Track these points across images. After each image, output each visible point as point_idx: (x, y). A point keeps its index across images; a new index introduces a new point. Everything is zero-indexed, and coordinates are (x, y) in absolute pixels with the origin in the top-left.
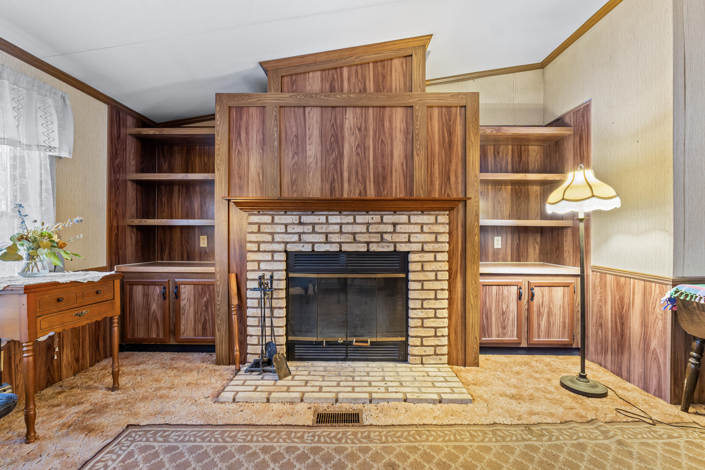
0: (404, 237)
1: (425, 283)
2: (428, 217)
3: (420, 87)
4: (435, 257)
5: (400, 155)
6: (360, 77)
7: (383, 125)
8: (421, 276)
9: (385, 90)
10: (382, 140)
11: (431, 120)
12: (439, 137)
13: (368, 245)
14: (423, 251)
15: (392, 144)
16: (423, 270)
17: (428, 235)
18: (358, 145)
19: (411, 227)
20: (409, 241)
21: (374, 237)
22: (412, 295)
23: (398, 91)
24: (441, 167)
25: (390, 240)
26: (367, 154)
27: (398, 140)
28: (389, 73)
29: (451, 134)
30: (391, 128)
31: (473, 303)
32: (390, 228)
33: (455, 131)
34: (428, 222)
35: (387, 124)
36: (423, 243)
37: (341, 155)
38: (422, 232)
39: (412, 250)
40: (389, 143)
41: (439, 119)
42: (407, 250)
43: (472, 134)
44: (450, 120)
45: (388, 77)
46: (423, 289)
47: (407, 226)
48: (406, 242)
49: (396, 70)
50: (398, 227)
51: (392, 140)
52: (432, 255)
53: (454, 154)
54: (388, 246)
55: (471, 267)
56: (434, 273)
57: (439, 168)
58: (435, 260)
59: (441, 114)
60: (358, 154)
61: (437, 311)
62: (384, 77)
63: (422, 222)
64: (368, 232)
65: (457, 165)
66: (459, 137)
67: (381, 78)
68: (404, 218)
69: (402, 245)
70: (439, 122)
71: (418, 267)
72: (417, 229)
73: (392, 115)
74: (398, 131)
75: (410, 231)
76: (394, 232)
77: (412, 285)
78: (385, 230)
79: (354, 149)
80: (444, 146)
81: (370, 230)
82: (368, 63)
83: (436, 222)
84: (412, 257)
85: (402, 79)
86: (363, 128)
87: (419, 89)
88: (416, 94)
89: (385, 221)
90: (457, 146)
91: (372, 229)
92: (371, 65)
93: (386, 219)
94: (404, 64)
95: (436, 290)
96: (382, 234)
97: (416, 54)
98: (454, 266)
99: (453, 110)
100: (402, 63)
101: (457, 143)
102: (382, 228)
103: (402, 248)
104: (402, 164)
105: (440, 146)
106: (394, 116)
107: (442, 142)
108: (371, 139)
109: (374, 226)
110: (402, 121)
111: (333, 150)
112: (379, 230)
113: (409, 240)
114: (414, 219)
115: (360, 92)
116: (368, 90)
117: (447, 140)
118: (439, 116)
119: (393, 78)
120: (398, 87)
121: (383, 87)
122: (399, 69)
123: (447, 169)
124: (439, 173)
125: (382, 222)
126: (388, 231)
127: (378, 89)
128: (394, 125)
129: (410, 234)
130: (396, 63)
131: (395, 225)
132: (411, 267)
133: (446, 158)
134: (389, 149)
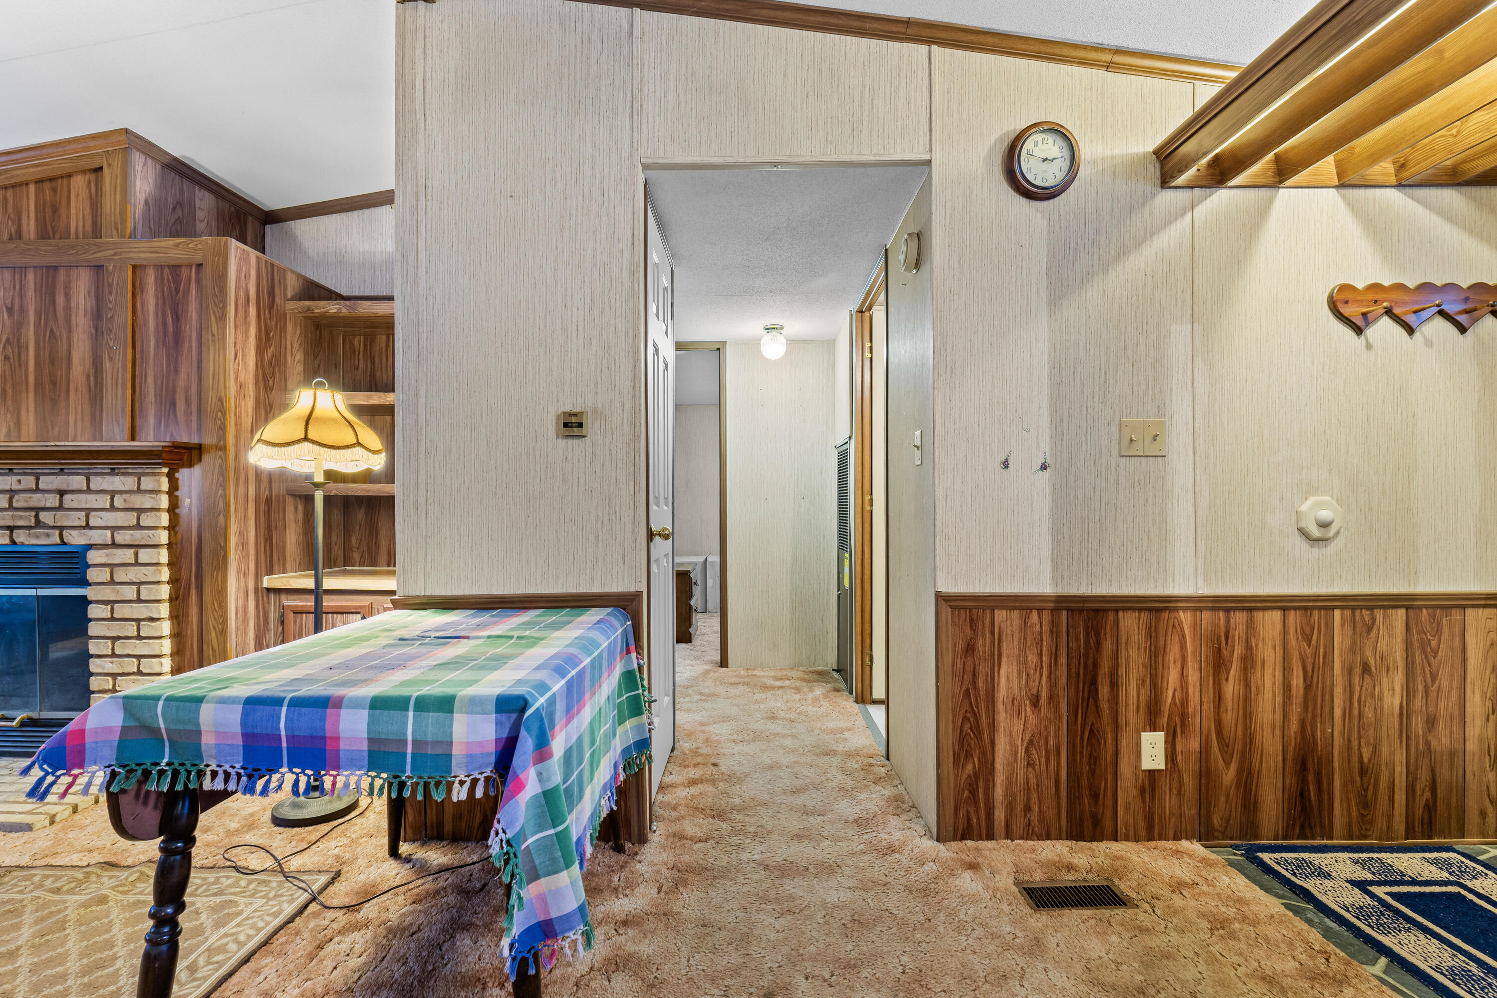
0: (77, 519)
1: (116, 606)
2: (122, 478)
3: (117, 229)
4: (136, 555)
5: (84, 360)
6: (10, 210)
7: (53, 302)
8: (108, 593)
9: (57, 236)
10: (52, 331)
11: (142, 291)
12: (157, 324)
13: (12, 532)
14: (114, 545)
15: (69, 339)
16: (112, 582)
17: (122, 514)
18: (8, 340)
19: (91, 497)
20: (87, 526)
21: (21, 517)
22: (94, 629)
23: (81, 235)
24: (159, 382)
25: (51, 523)
26: (23, 358)
27: (80, 330)
28: (64, 203)
29: (178, 319)
30: (68, 308)
31: (216, 647)
32: (52, 501)
33: (187, 311)
34: (123, 489)
35: (60, 300)
36: (114, 529)
38: (113, 508)
39: (92, 542)
40: (65, 336)
41: (156, 290)
42: (83, 543)
43: (213, 318)
44: (177, 291)
45: (63, 210)
46: (112, 619)
47: (82, 496)
48: (84, 528)
49: (77, 196)
50: (67, 497)
51: (70, 331)
52: (131, 551)
53: (184, 358)
54: (48, 535)
55: (212, 575)
56: (135, 587)
57: (155, 384)
58: (137, 563)
59: (160, 280)
60: (6, 359)
61: (143, 660)
62: (55, 209)
63: (111, 488)
64: (11, 507)
65: (189, 378)
66: (194, 323)
67: (49, 211)
68: (78, 482)
69: (74, 532)
70: (156, 295)
71: (103, 575)
72: (104, 501)
73: (70, 282)
74: (82, 312)
75: (88, 506)
76: (61, 507)
77: (94, 611)
78: (42, 505)
80: (164, 344)
81: (15, 505)
82: (27, 184)
83: (139, 490)
84: (93, 557)
85: (88, 212)
86: (16, 308)
87: (115, 232)
88: (108, 243)
89: (41, 486)
90: (190, 341)
91: (19, 501)
92: (32, 188)
93: (46, 482)
94: (93, 186)
95: (138, 621)
96: (37, 510)
97: (109, 165)
98: (184, 574)
99: (184, 272)
100: (89, 183)
101: (190, 336)
102: (37, 500)
103: (76, 539)
104: (88, 376)
105: (157, 342)
106: (73, 284)
107: (161, 334)
108: (32, 328)
109: (22, 496)
110: (89, 293)
112: (32, 504)
113: (87, 524)
114: (97, 483)
115: (11, 238)
116: (25, 235)
117: (171, 329)
118: (156, 283)
119: (73, 211)
120: (80, 229)
121: (53, 228)
122: (84, 194)
123: (171, 385)
124: (155, 395)
125: (37, 490)
126: (48, 505)
127: (44, 234)
128: (73, 303)
129: (88, 511)
130: (79, 182)
131: (62, 493)
132: (93, 575)
133: (168, 365)
134: (65, 347)
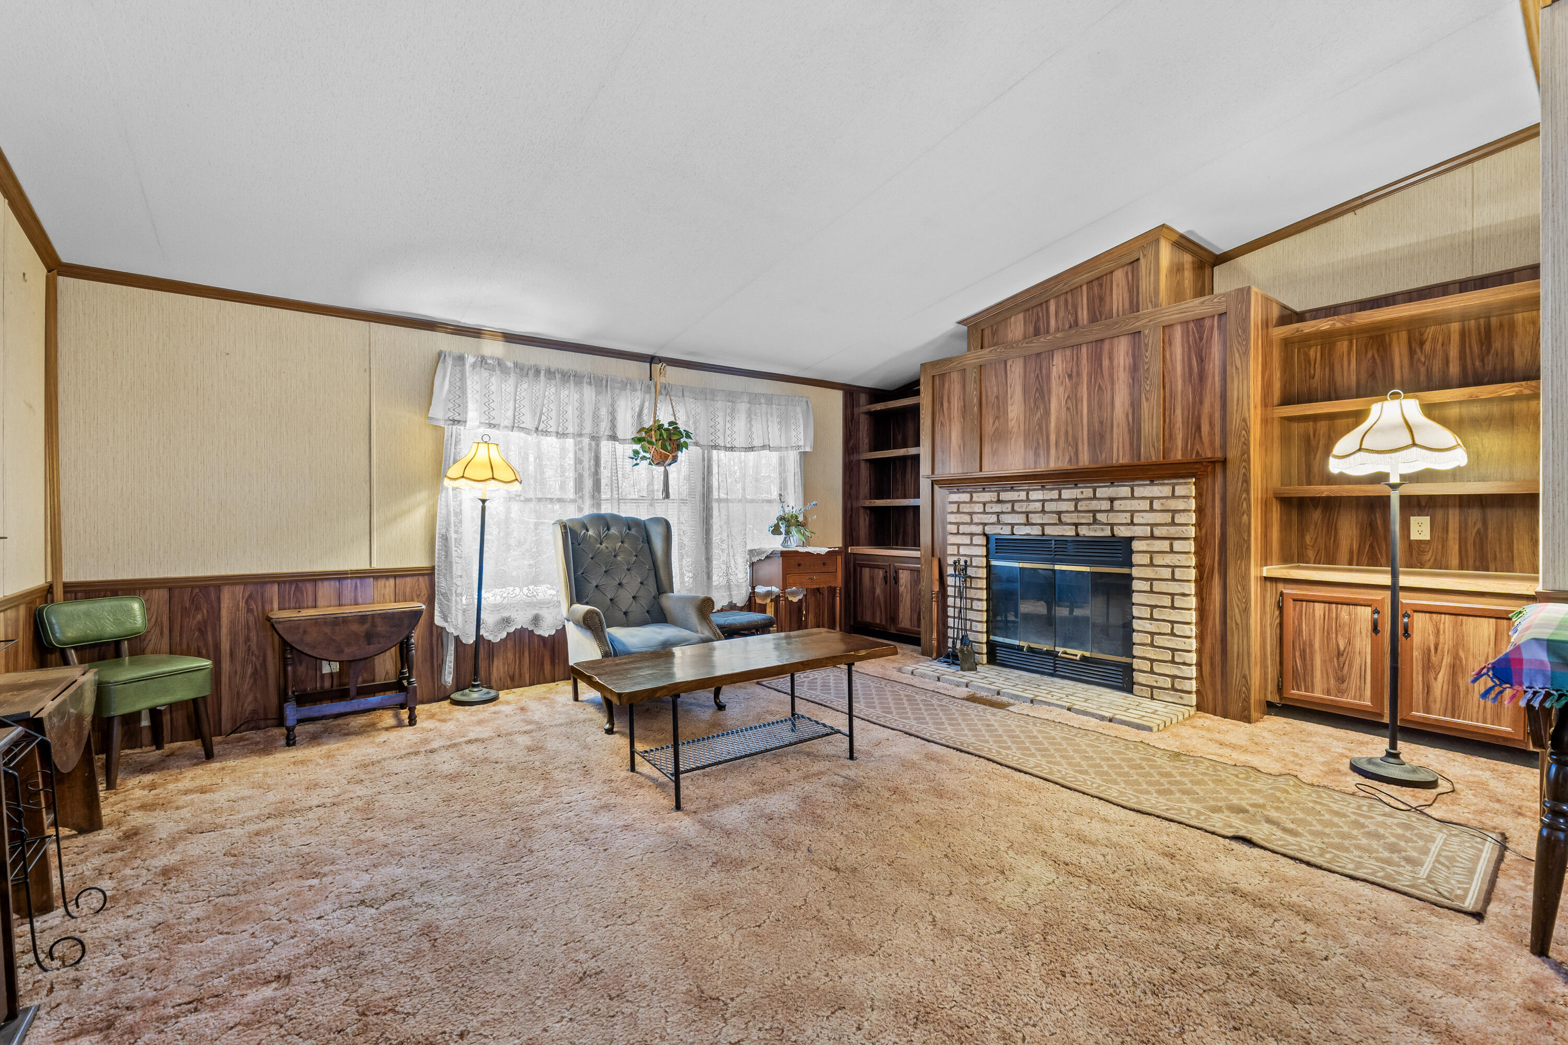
0: (1125, 519)
1: (1154, 582)
2: (1160, 487)
3: (1151, 302)
4: (1171, 546)
5: (1124, 403)
6: (1070, 307)
7: (1101, 365)
8: (1149, 573)
9: (1103, 317)
10: (1099, 386)
11: (1170, 344)
12: (1184, 368)
13: (1077, 528)
14: (1152, 537)
15: (1112, 389)
16: (1152, 564)
17: (1160, 514)
18: (1068, 397)
19: (1134, 502)
20: (1132, 523)
21: (1083, 517)
22: (1136, 598)
23: (1121, 313)
24: (1186, 412)
25: (1105, 521)
26: (1079, 408)
27: (1120, 382)
28: (1108, 292)
29: (1202, 361)
30: (1111, 367)
31: (1239, 621)
32: (1106, 505)
33: (1210, 353)
34: (1161, 495)
35: (1106, 363)
36: (1152, 525)
37: (1047, 413)
38: (1152, 510)
39: (1136, 535)
40: (1109, 387)
41: (1183, 341)
42: (1129, 535)
43: (1237, 355)
44: (1201, 339)
45: (1107, 299)
46: (1151, 592)
47: (1128, 502)
48: (1128, 524)
49: (1118, 286)
50: (1116, 503)
51: (1113, 383)
52: (1167, 542)
53: (1208, 391)
54: (1102, 530)
55: (1236, 563)
56: (1170, 570)
57: (1183, 414)
58: (1172, 551)
59: (1186, 333)
60: (1068, 409)
61: (1175, 625)
62: (1101, 299)
63: (1151, 495)
64: (1076, 510)
65: (1212, 406)
66: (1217, 362)
67: (1097, 302)
68: (1124, 491)
69: (1122, 528)
70: (1183, 346)
71: (1146, 559)
72: (1145, 505)
73: (1112, 349)
74: (1122, 369)
75: (1133, 509)
76: (1112, 510)
77: (1137, 585)
78: (1098, 508)
79: (1063, 403)
80: (1190, 381)
81: (1079, 508)
82: (1081, 286)
83: (1173, 496)
84: (1136, 546)
85: (1126, 296)
86: (1074, 374)
87: (1149, 304)
88: (1144, 314)
89: (1098, 495)
90: (1214, 376)
91: (1082, 506)
92: (1085, 288)
93: (1101, 492)
94: (1130, 274)
95: (1172, 595)
96: (1094, 512)
97: (1145, 256)
98: (1208, 561)
99: (1207, 323)
100: (1127, 273)
101: (1214, 373)
102: (1095, 505)
103: (1122, 532)
104: (1127, 415)
105: (1184, 381)
106: (1115, 350)
107: (1187, 375)
108: (1085, 386)
109: (1084, 503)
110: (1128, 354)
111: (1038, 408)
112: (1091, 508)
113: (1132, 521)
114: (1139, 492)
115: (1070, 327)
116: (1080, 323)
117: (1196, 370)
118: (1182, 337)
119: (1115, 297)
120: (1121, 309)
121: (1100, 312)
122: (1123, 283)
123: (1196, 413)
124: (1183, 422)
125: (1095, 498)
126: (1103, 508)
127: (1093, 319)
128: (1115, 362)
129: (1133, 513)
130: (1119, 275)
131: (1112, 500)
132: (1136, 559)
133: (1194, 398)
134: (1109, 396)
